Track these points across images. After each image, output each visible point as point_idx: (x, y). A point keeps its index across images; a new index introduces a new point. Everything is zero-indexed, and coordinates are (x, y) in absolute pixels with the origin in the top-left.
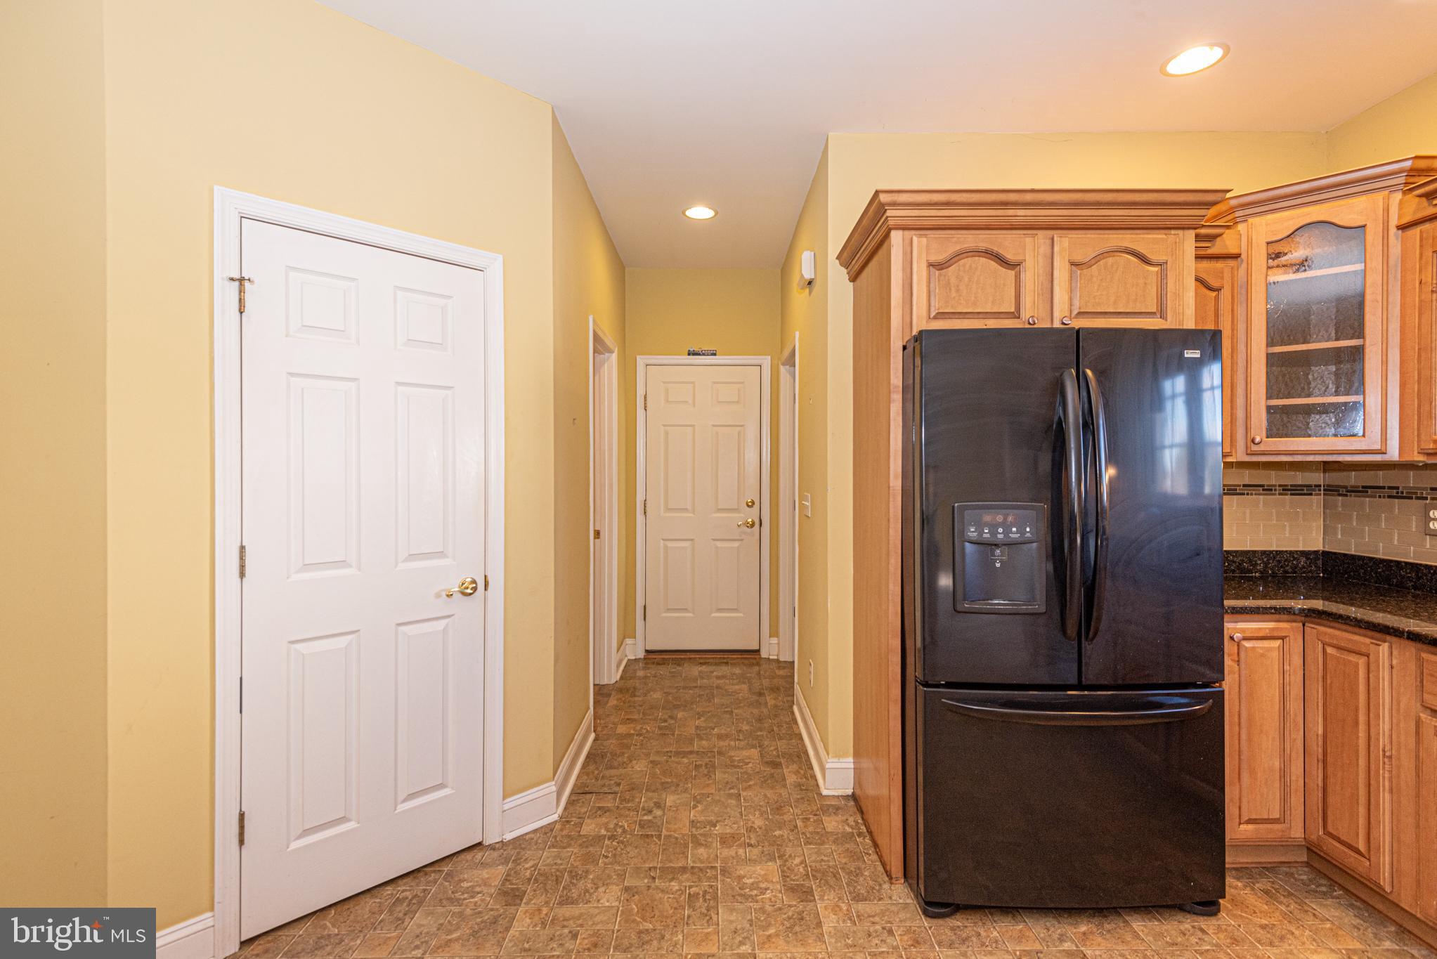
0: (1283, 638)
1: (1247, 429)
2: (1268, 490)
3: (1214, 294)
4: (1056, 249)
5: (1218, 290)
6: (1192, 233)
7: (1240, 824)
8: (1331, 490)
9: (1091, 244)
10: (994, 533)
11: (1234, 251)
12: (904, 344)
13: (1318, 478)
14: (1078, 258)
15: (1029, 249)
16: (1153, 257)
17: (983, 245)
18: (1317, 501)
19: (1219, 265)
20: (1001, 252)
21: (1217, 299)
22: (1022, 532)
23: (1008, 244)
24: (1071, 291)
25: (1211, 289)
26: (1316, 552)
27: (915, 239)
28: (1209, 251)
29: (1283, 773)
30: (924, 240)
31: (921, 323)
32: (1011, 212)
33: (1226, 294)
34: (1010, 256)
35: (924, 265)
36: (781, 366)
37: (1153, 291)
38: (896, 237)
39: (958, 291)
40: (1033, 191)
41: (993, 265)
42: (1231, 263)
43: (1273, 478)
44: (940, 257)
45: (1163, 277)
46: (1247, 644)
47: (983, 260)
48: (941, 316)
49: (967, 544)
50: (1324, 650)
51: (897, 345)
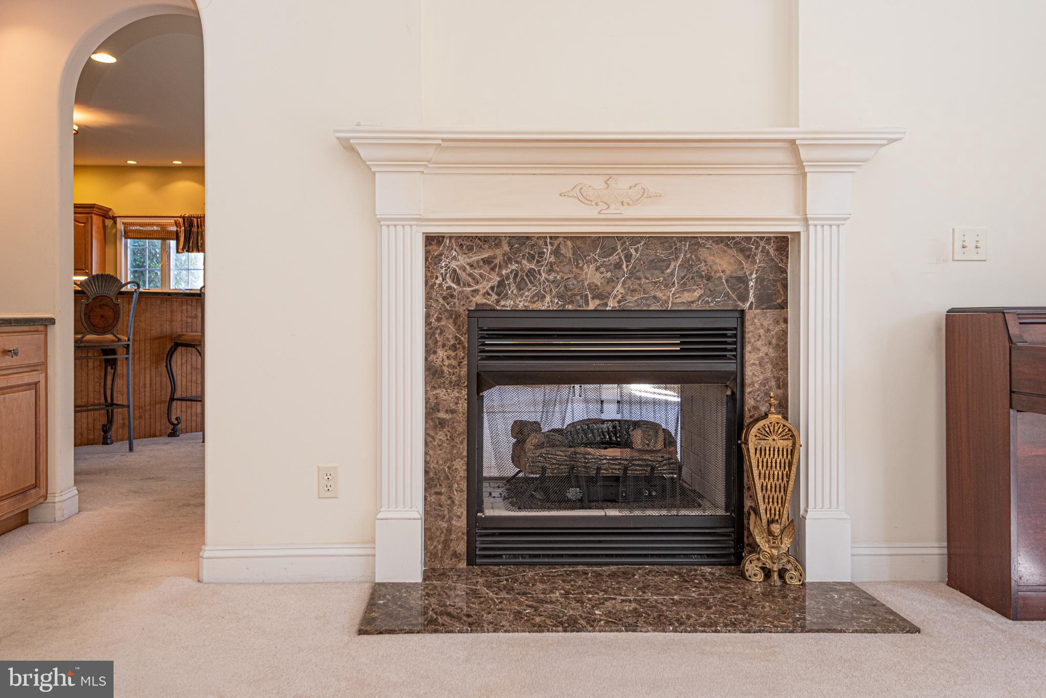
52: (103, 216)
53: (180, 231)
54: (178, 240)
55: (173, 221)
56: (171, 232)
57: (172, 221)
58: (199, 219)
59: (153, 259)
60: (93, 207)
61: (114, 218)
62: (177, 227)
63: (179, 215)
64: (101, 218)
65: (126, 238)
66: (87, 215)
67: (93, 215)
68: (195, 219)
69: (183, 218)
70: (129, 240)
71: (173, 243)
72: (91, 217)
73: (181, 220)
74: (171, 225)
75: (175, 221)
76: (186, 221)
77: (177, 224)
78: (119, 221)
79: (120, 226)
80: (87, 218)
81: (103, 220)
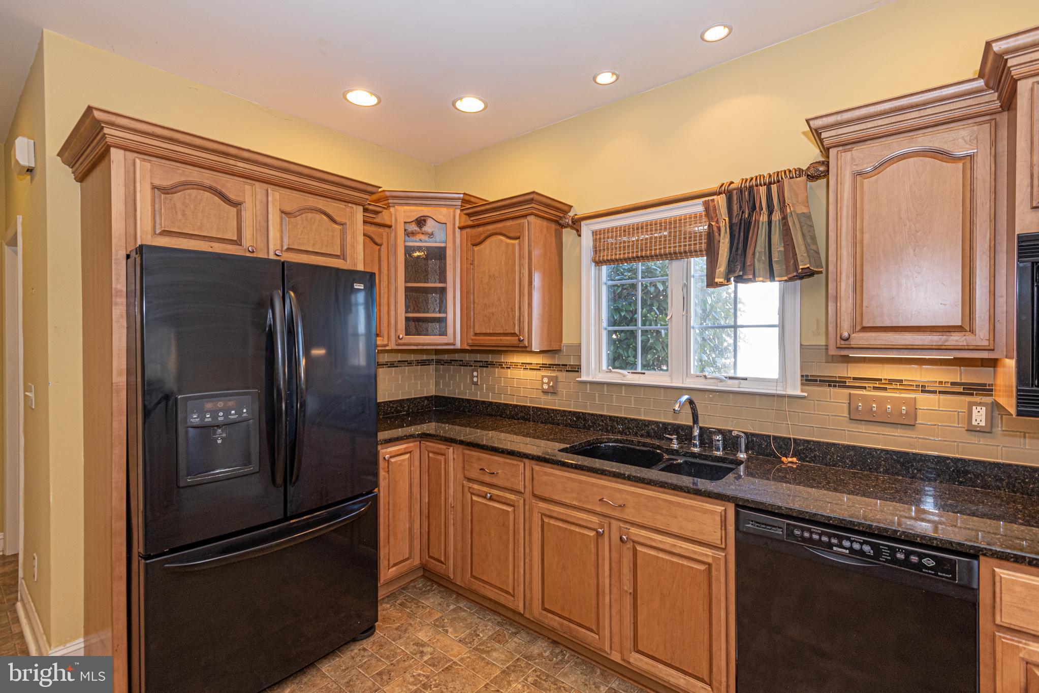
0: (410, 452)
1: (396, 330)
2: (410, 363)
3: (378, 247)
4: (270, 198)
5: (380, 245)
6: (361, 208)
7: (389, 569)
8: (438, 362)
9: (295, 201)
10: (215, 417)
11: (388, 223)
12: (128, 253)
13: (432, 357)
14: (287, 208)
15: (248, 194)
16: (338, 219)
17: (207, 182)
18: (432, 368)
19: (381, 230)
20: (224, 191)
21: (379, 250)
22: (239, 412)
23: (231, 187)
24: (282, 232)
25: (376, 244)
26: (432, 396)
27: (138, 161)
28: (375, 221)
29: (411, 530)
30: (148, 165)
31: (146, 237)
32: (231, 162)
33: (384, 248)
34: (232, 196)
35: (148, 186)
37: (338, 241)
38: (116, 155)
39: (184, 215)
40: (249, 151)
41: (217, 199)
42: (387, 229)
43: (412, 357)
44: (165, 183)
45: (343, 233)
46: (393, 460)
47: (207, 194)
48: (165, 233)
49: (190, 429)
50: (428, 456)
51: (119, 252)
52: (557, 222)
53: (719, 229)
54: (711, 252)
56: (693, 236)
58: (774, 188)
59: (652, 305)
60: (531, 201)
61: (575, 223)
63: (716, 189)
64: (553, 226)
65: (598, 263)
66: (518, 221)
67: (534, 218)
68: (763, 190)
69: (729, 195)
70: (604, 268)
71: (698, 264)
72: (531, 225)
73: (721, 200)
74: (695, 218)
75: (706, 205)
76: (735, 198)
77: (710, 212)
78: (587, 229)
79: (587, 240)
80: (521, 226)
81: (556, 230)
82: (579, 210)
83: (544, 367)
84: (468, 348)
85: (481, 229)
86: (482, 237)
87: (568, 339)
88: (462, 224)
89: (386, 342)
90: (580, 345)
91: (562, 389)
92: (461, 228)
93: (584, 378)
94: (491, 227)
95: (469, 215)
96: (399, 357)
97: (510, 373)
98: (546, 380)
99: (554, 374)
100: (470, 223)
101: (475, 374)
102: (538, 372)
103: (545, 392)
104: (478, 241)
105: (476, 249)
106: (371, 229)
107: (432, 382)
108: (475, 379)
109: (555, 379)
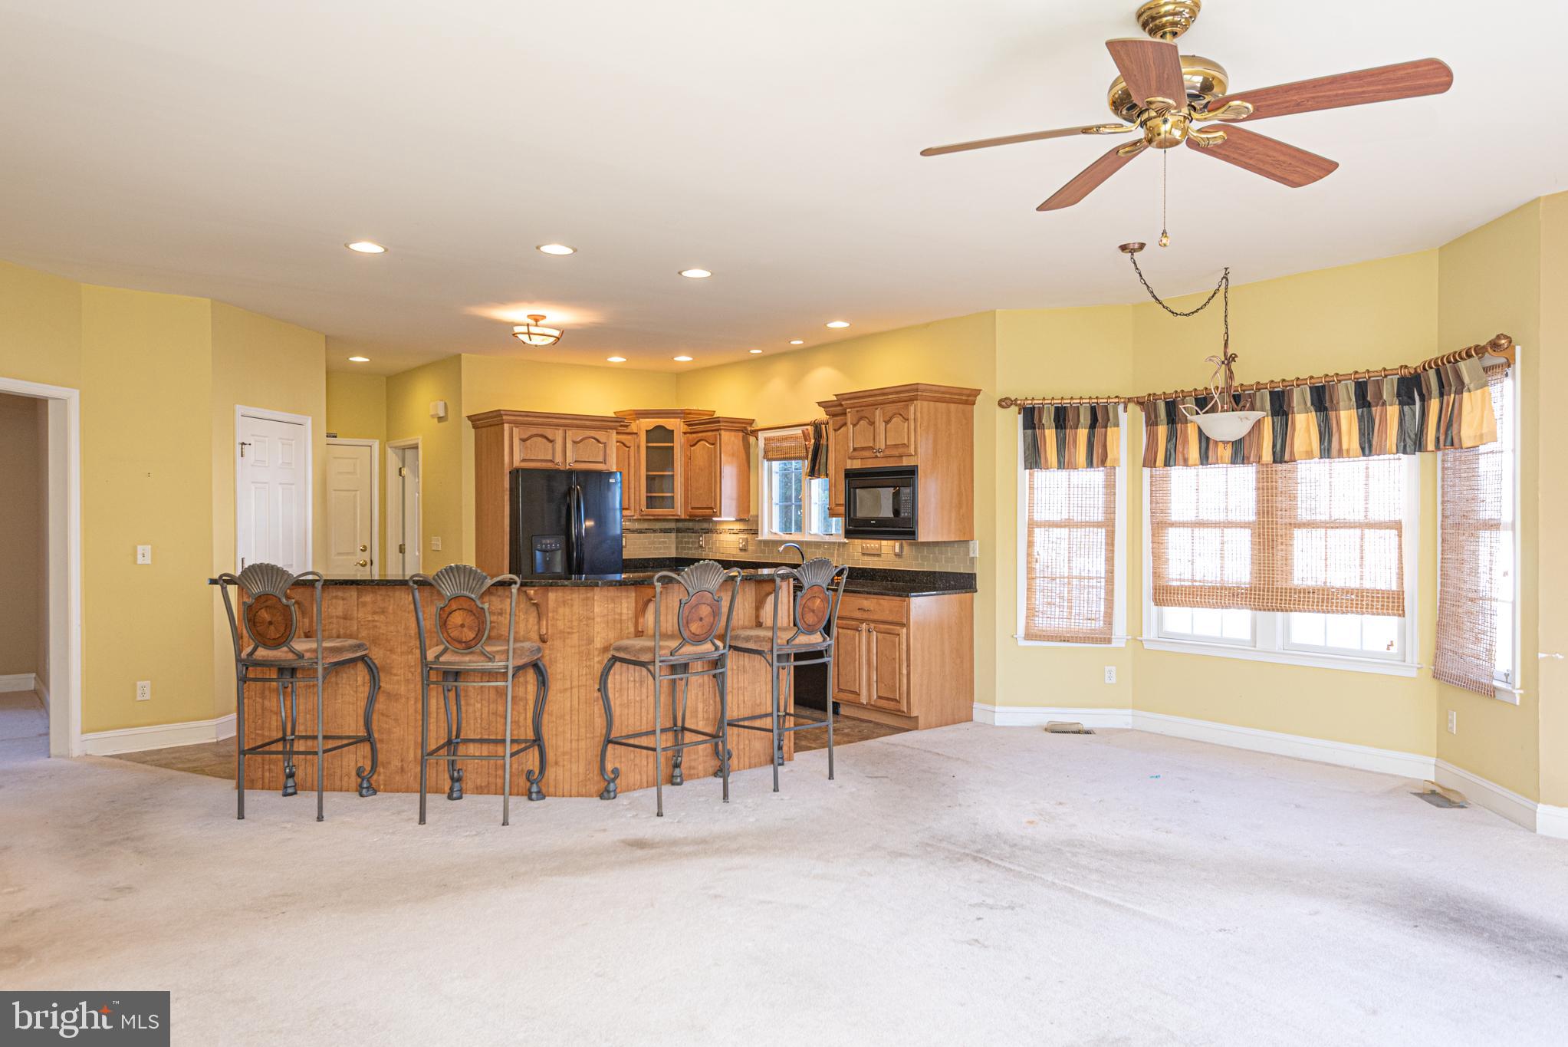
1: (640, 505)
2: (654, 531)
3: (627, 449)
4: (567, 435)
5: (629, 447)
6: (615, 431)
8: (678, 531)
9: (580, 434)
10: (546, 547)
11: (635, 431)
12: (510, 472)
13: (673, 525)
14: (575, 440)
15: (558, 436)
16: (602, 440)
17: (540, 433)
18: (673, 535)
19: (629, 437)
20: (547, 435)
21: (629, 451)
22: (556, 545)
23: (549, 432)
24: (573, 454)
25: (626, 447)
26: (672, 558)
27: (514, 428)
28: (624, 432)
30: (517, 429)
31: (517, 463)
32: (548, 421)
33: (632, 449)
34: (550, 438)
35: (517, 438)
36: (389, 449)
37: (600, 455)
38: (506, 426)
39: (531, 450)
40: (559, 414)
41: (544, 440)
42: (635, 436)
43: (658, 526)
44: (525, 436)
45: (605, 448)
47: (540, 439)
48: (524, 460)
49: (537, 552)
51: (507, 471)
52: (743, 432)
53: (810, 446)
54: (807, 459)
55: (800, 432)
57: (798, 431)
61: (755, 433)
62: (806, 440)
63: (808, 421)
64: (741, 434)
65: (769, 460)
66: (714, 433)
67: (723, 432)
68: (823, 426)
69: (813, 427)
70: (772, 463)
71: (806, 466)
72: (720, 435)
73: (811, 429)
75: (803, 431)
76: (815, 430)
77: (805, 436)
78: (762, 435)
79: (761, 443)
80: (715, 436)
81: (743, 437)
82: (760, 424)
83: (742, 531)
84: (688, 518)
85: (694, 435)
86: (696, 441)
87: (753, 512)
88: (684, 431)
89: (632, 514)
90: (757, 516)
91: (750, 548)
92: (685, 433)
93: (760, 538)
94: (700, 435)
95: (689, 425)
96: (645, 526)
97: (723, 537)
98: (741, 541)
99: (745, 537)
100: (689, 431)
101: (701, 539)
102: (738, 535)
103: (741, 550)
104: (694, 443)
105: (692, 448)
106: (622, 437)
107: (674, 546)
108: (701, 543)
109: (746, 540)
